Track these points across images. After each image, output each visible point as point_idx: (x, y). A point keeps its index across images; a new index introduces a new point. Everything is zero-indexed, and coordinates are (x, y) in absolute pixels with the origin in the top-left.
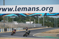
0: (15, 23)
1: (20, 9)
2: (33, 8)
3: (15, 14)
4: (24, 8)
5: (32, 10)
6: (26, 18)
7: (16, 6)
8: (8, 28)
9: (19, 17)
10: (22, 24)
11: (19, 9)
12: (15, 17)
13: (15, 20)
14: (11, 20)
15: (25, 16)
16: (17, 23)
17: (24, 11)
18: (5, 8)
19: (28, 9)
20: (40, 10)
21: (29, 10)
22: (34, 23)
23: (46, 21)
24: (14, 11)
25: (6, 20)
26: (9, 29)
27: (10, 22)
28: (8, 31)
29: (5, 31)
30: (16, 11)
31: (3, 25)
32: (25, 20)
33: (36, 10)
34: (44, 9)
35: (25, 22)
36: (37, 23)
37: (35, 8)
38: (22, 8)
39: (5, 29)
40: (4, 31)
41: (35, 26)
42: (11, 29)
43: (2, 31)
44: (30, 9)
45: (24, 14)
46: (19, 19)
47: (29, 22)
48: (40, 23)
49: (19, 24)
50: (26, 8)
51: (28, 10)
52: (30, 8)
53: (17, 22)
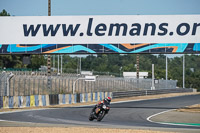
0: (87, 77)
1: (105, 29)
2: (147, 26)
3: (85, 45)
4: (118, 26)
5: (145, 34)
6: (124, 61)
7: (91, 20)
8: (64, 93)
9: (100, 55)
10: (109, 80)
11: (101, 27)
12: (85, 56)
13: (87, 65)
14: (72, 65)
15: (120, 51)
16: (94, 77)
17: (117, 34)
18: (51, 26)
19: (129, 28)
20: (171, 34)
21: (135, 32)
22: (150, 76)
23: (192, 69)
24: (81, 34)
25: (56, 67)
26: (67, 96)
27: (71, 72)
28: (61, 104)
29: (51, 102)
30: (89, 34)
31: (46, 81)
32: (120, 65)
33: (159, 34)
34: (184, 29)
35: (119, 74)
36: (160, 75)
37: (153, 25)
38: (112, 26)
39: (51, 97)
40: (48, 104)
41: (153, 88)
42: (74, 97)
43: (41, 104)
44: (137, 30)
45: (116, 45)
46: (101, 61)
47: (135, 74)
48: (172, 76)
49: (99, 79)
50: (125, 26)
51: (131, 33)
52: (139, 26)
53: (94, 74)
